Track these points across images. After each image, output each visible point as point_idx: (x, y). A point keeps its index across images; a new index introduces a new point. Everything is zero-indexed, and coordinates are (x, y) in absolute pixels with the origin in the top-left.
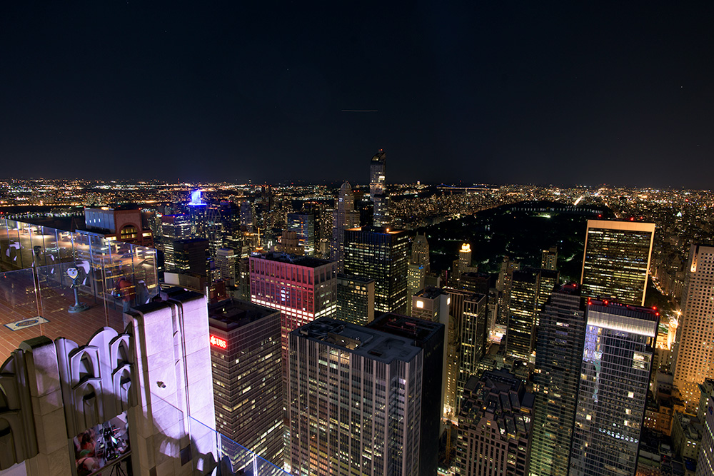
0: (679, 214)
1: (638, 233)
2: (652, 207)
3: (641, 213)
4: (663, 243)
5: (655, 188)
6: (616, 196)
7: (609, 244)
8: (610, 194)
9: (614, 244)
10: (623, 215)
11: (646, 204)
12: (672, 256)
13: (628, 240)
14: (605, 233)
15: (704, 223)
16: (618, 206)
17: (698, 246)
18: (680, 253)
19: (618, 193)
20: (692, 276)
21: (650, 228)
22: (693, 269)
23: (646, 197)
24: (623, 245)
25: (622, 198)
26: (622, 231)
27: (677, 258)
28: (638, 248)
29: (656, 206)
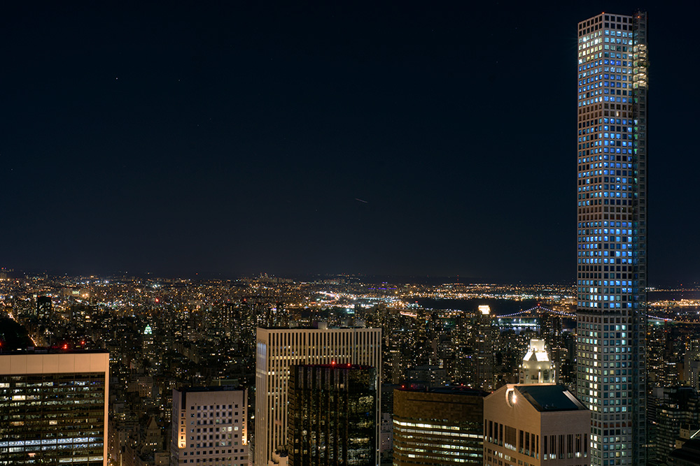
0: (148, 330)
1: (79, 376)
2: (99, 317)
3: (81, 332)
4: (128, 394)
5: (102, 276)
6: (30, 295)
7: (24, 409)
8: (19, 291)
9: (34, 410)
10: (47, 338)
11: (89, 310)
12: (145, 421)
13: (62, 397)
14: (13, 387)
15: (188, 344)
16: (35, 320)
17: (184, 391)
18: (157, 410)
19: (35, 288)
20: (182, 457)
21: (100, 363)
22: (182, 443)
23: (86, 295)
24: (54, 409)
25: (43, 300)
26: (50, 377)
27: (153, 424)
28: (83, 411)
29: (106, 315)
